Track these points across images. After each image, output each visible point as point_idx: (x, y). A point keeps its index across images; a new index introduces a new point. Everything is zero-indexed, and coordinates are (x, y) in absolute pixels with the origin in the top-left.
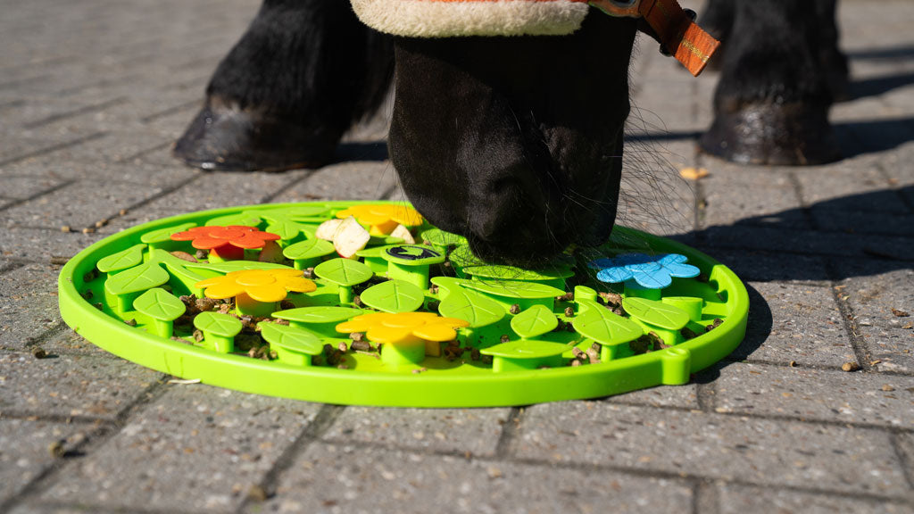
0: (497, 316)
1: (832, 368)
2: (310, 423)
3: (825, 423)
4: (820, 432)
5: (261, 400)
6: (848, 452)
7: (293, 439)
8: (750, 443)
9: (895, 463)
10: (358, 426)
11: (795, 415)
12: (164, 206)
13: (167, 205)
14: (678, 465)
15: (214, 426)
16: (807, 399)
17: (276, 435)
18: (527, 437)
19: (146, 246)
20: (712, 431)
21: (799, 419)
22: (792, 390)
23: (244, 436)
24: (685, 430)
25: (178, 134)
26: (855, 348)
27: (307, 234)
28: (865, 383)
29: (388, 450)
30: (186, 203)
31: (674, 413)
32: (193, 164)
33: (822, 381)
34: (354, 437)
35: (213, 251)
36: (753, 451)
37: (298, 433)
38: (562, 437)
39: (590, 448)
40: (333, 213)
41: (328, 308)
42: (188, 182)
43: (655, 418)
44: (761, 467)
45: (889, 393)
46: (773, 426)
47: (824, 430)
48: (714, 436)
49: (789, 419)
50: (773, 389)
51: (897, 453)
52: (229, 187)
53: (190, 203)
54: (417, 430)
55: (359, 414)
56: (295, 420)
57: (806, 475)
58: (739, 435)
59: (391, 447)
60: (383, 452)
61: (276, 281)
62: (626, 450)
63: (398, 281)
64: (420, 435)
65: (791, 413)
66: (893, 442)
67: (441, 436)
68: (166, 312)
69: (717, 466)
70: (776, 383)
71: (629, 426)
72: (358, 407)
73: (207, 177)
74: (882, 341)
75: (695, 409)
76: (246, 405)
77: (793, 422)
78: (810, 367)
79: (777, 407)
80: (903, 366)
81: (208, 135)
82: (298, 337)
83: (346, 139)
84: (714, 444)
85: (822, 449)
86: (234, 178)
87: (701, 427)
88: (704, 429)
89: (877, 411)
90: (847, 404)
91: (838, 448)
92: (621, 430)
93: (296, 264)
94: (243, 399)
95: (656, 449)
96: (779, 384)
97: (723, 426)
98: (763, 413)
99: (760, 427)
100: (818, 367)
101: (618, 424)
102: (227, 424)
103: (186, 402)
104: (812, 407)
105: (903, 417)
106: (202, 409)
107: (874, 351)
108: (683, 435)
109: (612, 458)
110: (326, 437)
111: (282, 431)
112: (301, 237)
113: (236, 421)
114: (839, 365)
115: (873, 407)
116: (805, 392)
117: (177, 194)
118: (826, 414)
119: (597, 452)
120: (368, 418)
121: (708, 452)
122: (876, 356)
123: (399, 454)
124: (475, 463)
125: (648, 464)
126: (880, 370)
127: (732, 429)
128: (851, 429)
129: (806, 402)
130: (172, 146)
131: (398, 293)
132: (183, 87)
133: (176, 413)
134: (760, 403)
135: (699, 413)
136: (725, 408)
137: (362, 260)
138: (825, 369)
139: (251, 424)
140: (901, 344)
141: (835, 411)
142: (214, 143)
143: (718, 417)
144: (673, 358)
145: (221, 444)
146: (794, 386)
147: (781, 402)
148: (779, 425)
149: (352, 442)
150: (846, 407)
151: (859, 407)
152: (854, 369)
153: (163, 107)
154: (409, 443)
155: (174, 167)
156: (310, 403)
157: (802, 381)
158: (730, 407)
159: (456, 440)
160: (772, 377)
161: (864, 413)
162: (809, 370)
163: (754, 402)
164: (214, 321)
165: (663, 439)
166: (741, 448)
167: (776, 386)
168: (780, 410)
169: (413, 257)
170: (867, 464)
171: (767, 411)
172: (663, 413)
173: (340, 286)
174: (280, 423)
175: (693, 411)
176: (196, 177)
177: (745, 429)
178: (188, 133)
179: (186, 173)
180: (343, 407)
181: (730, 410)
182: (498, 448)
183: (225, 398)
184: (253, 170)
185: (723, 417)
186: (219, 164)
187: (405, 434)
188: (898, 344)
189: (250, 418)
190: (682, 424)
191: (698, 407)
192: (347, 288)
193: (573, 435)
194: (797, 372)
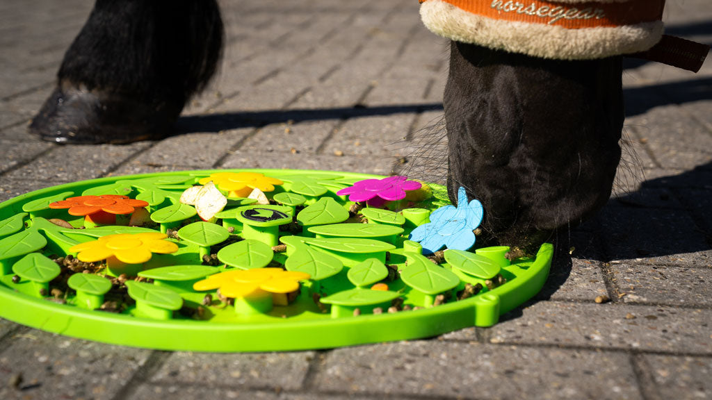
0: (335, 269)
1: (587, 301)
2: (140, 368)
3: (579, 348)
4: (574, 357)
5: (97, 349)
6: (597, 372)
7: (123, 383)
8: (516, 368)
9: (633, 380)
10: (183, 368)
11: (556, 343)
12: (19, 177)
13: (21, 175)
14: (456, 390)
15: (52, 374)
16: (566, 328)
17: (109, 380)
18: (330, 371)
19: (27, 214)
20: (486, 359)
21: (558, 346)
22: (554, 321)
23: (79, 382)
24: (463, 359)
25: (35, 112)
26: (607, 283)
27: (173, 200)
28: (612, 313)
29: (208, 389)
30: (39, 173)
31: (456, 345)
32: (46, 138)
33: (579, 313)
34: (179, 378)
35: (88, 217)
36: (519, 376)
37: (130, 377)
38: (360, 370)
39: (383, 379)
40: (196, 181)
41: (189, 267)
42: (42, 154)
43: (439, 350)
44: (525, 389)
45: (631, 321)
46: (537, 353)
47: (577, 355)
48: (487, 364)
49: (550, 346)
50: (538, 321)
51: (634, 371)
52: (79, 158)
53: (42, 174)
54: (235, 369)
55: (184, 358)
56: (127, 366)
57: (561, 394)
58: (508, 362)
59: (211, 386)
60: (203, 390)
61: (142, 243)
62: (413, 379)
63: (251, 241)
64: (236, 374)
65: (552, 341)
66: (632, 362)
67: (255, 374)
68: (43, 274)
69: (488, 389)
70: (541, 316)
71: (417, 358)
72: (184, 352)
73: (60, 150)
74: (628, 276)
75: (473, 340)
76: (84, 354)
77: (553, 349)
78: (569, 301)
79: (540, 336)
80: (644, 297)
81: (60, 114)
82: (161, 293)
83: (186, 112)
84: (487, 371)
85: (575, 371)
86: (84, 150)
87: (477, 357)
88: (480, 358)
89: (621, 336)
90: (597, 331)
91: (588, 369)
92: (410, 361)
93: (162, 227)
94: (81, 349)
95: (439, 377)
96: (543, 317)
97: (495, 354)
98: (529, 342)
99: (526, 354)
100: (576, 301)
101: (407, 356)
102: (65, 372)
103: (28, 354)
104: (569, 335)
105: (642, 341)
106: (43, 359)
107: (622, 286)
108: (462, 364)
109: (401, 386)
110: (154, 379)
111: (114, 376)
112: (167, 203)
113: (73, 369)
114: (593, 298)
115: (618, 333)
116: (565, 323)
117: (31, 166)
118: (581, 341)
119: (389, 382)
120: (193, 361)
121: (482, 378)
122: (623, 289)
123: (217, 392)
124: (283, 396)
125: (431, 390)
126: (625, 302)
127: (503, 357)
128: (600, 352)
129: (564, 331)
130: (29, 123)
131: (250, 251)
132: (42, 69)
133: (18, 364)
134: (527, 334)
135: (475, 344)
136: (498, 339)
137: (220, 222)
138: (582, 303)
139: (87, 371)
140: (643, 279)
141: (588, 338)
142: (67, 119)
143: (492, 347)
144: (485, 304)
145: (58, 390)
146: (555, 317)
147: (544, 332)
148: (541, 352)
149: (177, 383)
150: (596, 334)
151: (607, 334)
152: (604, 301)
153: (24, 87)
154: (228, 381)
155: (29, 141)
156: (141, 350)
157: (562, 313)
158: (502, 338)
159: (268, 378)
160: (538, 311)
161: (611, 338)
162: (568, 304)
163: (522, 332)
164: (86, 281)
165: (445, 369)
166: (509, 373)
167: (541, 319)
168: (543, 339)
169: (264, 219)
170: (611, 382)
171: (533, 340)
172: (446, 345)
173: (200, 246)
174: (113, 369)
175: (472, 343)
176: (50, 150)
177: (514, 356)
178: (42, 112)
179: (40, 146)
180: (171, 352)
181: (502, 341)
182: (304, 382)
183: (65, 349)
184: (101, 143)
185: (496, 347)
186: (70, 138)
187: (224, 373)
188: (640, 279)
189: (86, 366)
190: (461, 355)
191: (476, 339)
192: (206, 248)
193: (369, 368)
194: (558, 306)
